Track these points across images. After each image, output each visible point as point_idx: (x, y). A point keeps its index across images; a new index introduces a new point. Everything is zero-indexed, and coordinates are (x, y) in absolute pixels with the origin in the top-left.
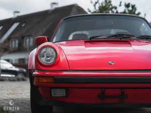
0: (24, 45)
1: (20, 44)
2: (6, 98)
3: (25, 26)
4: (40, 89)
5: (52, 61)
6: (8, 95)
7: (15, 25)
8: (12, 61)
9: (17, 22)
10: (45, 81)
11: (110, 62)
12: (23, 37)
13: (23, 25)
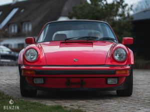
0: (23, 30)
1: (19, 30)
2: (3, 83)
3: (24, 12)
4: (26, 78)
5: (35, 59)
6: (6, 80)
7: (15, 11)
8: (11, 45)
9: (16, 7)
10: (29, 73)
11: (75, 59)
12: (22, 23)
13: (22, 11)
